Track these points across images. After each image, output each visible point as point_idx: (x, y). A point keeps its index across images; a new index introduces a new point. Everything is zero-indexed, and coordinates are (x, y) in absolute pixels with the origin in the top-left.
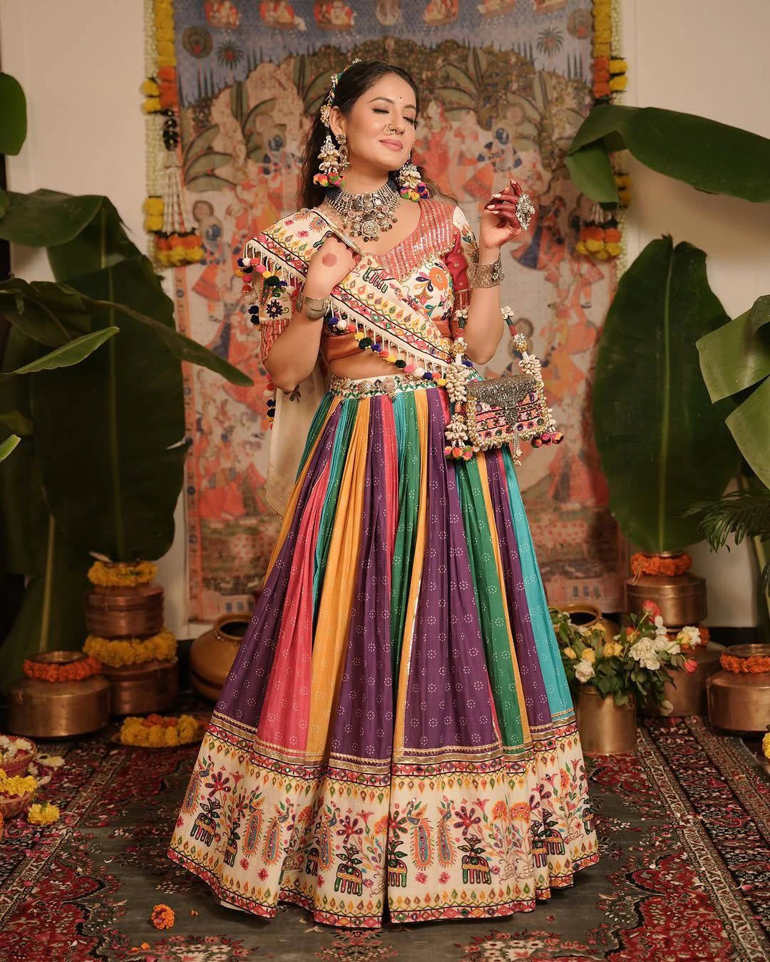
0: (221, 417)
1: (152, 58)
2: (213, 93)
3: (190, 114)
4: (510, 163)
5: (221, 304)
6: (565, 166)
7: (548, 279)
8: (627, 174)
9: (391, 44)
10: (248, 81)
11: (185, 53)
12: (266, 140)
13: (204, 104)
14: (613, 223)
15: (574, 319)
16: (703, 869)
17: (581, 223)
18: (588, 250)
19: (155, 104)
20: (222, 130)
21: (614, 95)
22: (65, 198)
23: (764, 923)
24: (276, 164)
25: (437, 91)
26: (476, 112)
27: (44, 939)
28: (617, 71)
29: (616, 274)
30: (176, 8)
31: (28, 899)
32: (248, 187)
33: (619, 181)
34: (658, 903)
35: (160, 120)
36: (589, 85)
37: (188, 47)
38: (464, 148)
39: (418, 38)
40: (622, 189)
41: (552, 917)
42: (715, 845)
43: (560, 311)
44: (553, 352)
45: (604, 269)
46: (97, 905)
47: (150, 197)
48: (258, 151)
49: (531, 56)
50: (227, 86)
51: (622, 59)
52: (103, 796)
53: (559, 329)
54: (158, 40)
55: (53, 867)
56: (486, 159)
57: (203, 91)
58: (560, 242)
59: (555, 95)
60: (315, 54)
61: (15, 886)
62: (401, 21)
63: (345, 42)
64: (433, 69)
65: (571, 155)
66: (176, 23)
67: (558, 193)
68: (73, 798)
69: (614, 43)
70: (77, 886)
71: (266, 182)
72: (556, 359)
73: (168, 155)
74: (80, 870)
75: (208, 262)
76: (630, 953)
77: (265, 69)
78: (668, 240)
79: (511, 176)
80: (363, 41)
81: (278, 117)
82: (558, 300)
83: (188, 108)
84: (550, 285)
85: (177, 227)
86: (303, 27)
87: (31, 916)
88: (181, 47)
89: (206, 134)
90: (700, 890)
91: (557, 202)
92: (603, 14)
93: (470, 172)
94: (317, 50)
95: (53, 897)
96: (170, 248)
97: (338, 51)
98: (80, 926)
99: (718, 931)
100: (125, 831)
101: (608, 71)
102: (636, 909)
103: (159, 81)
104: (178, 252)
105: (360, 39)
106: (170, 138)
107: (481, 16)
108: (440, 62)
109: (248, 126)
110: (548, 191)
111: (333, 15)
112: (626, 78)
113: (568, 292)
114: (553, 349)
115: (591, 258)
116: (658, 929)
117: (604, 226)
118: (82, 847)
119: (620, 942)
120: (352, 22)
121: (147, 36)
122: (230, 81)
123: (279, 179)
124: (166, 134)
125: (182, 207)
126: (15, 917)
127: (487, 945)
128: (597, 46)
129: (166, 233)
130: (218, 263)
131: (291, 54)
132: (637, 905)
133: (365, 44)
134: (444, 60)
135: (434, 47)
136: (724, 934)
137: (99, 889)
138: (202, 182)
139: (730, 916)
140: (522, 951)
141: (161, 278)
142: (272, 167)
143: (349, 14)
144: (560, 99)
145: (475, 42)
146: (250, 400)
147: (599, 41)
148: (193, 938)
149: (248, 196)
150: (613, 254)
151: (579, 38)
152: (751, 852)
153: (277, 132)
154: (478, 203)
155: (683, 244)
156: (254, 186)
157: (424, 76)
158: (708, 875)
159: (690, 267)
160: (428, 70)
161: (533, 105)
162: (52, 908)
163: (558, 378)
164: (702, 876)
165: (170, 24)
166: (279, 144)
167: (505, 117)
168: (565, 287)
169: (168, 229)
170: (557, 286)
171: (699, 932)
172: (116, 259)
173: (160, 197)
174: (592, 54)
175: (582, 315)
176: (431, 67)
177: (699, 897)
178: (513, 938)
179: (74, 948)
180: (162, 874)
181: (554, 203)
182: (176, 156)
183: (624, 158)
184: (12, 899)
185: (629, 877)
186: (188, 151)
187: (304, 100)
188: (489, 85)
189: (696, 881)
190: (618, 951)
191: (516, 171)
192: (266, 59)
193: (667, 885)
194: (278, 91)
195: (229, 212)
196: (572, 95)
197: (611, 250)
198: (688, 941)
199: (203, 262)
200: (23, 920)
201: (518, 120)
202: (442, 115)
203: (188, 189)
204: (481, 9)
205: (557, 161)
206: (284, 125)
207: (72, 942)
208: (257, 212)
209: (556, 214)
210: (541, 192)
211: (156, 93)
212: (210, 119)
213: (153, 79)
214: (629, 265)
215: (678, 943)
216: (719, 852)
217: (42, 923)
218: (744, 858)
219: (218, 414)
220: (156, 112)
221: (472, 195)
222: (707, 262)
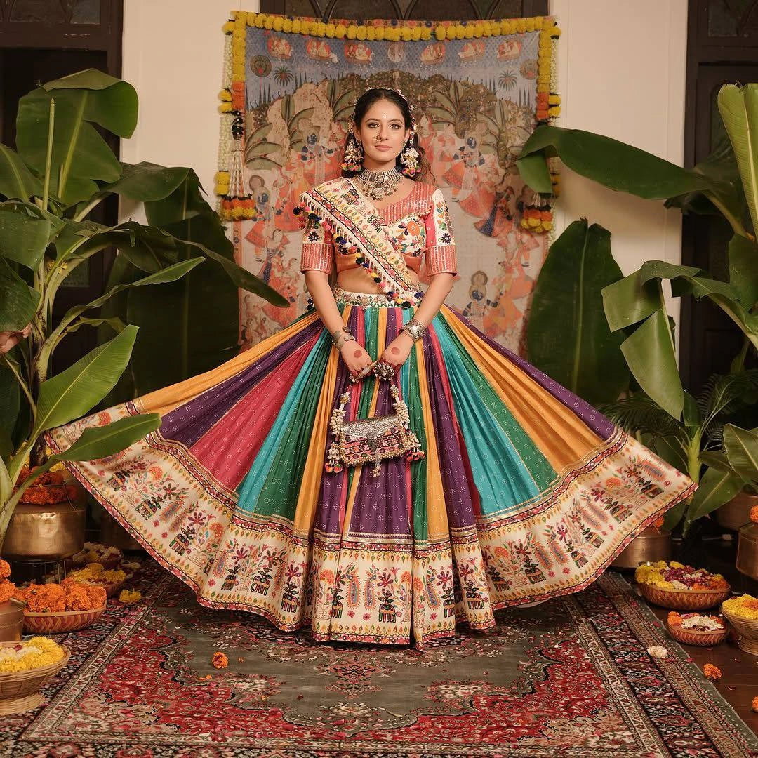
0: (260, 330)
1: (228, 75)
2: (269, 101)
3: (252, 115)
4: (476, 162)
5: (266, 250)
6: (515, 165)
7: (499, 244)
8: (558, 174)
9: (397, 75)
10: (295, 94)
11: (252, 73)
12: (305, 137)
13: (263, 108)
14: (548, 208)
15: (516, 274)
16: (591, 649)
17: (524, 207)
18: (529, 225)
19: (229, 107)
20: (274, 127)
21: (551, 119)
22: (161, 169)
23: (629, 680)
24: (311, 153)
25: (427, 109)
26: (454, 125)
27: (140, 669)
28: (553, 103)
29: (548, 244)
30: (248, 42)
31: (125, 647)
32: (289, 168)
33: (552, 178)
34: (559, 667)
35: (231, 118)
36: (534, 111)
37: (254, 68)
38: (444, 149)
39: (416, 72)
40: (554, 184)
41: (487, 673)
42: (599, 636)
43: (507, 268)
44: (501, 297)
45: (540, 239)
46: (173, 653)
47: (220, 171)
48: (300, 144)
49: (494, 89)
50: (280, 97)
51: (557, 95)
52: (171, 589)
53: (506, 281)
54: (233, 63)
55: (140, 629)
56: (460, 157)
57: (262, 100)
58: (509, 218)
59: (510, 117)
60: (343, 79)
61: (115, 638)
62: (405, 59)
63: (365, 72)
64: (426, 94)
65: (521, 159)
66: (247, 53)
67: (509, 185)
68: (149, 589)
69: (552, 84)
70: (158, 641)
71: (304, 165)
72: (503, 302)
73: (235, 143)
74: (159, 631)
75: (258, 219)
76: (539, 695)
77: (308, 87)
78: (584, 221)
79: (476, 171)
80: (378, 72)
81: (315, 121)
82: (506, 260)
83: (251, 111)
84: (500, 249)
85: (238, 193)
86: (336, 60)
87: (129, 656)
88: (249, 68)
89: (263, 130)
90: (588, 661)
91: (508, 190)
92: (545, 64)
93: (448, 166)
94: (344, 76)
95: (142, 646)
96: (232, 207)
97: (359, 78)
98: (162, 664)
99: (599, 684)
100: (188, 611)
101: (547, 102)
102: (545, 670)
103: (231, 90)
104: (238, 211)
105: (375, 71)
106: (237, 131)
107: (461, 59)
108: (430, 89)
109: (293, 126)
110: (502, 183)
111: (357, 54)
112: (560, 109)
113: (513, 254)
114: (501, 294)
115: (530, 231)
116: (558, 682)
117: (542, 209)
118: (158, 619)
119: (533, 688)
120: (371, 59)
121: (225, 60)
122: (282, 94)
123: (313, 163)
124: (234, 128)
125: (243, 179)
126: (117, 656)
127: (443, 687)
128: (541, 85)
129: (230, 197)
130: (265, 220)
131: (326, 78)
132: (545, 669)
133: (378, 74)
134: (433, 88)
135: (427, 79)
136: (603, 686)
137: (173, 643)
138: (257, 162)
139: (607, 676)
140: (467, 691)
141: (225, 229)
142: (308, 156)
143: (368, 53)
144: (513, 120)
145: (456, 77)
146: (281, 319)
147: (542, 82)
148: (241, 675)
149: (290, 174)
150: (547, 230)
151: (528, 79)
152: (623, 640)
153: (313, 131)
154: (452, 188)
155: (595, 226)
156: (295, 168)
157: (419, 99)
158: (594, 653)
159: (599, 242)
160: (421, 94)
161: (494, 123)
162: (142, 653)
163: (504, 316)
164: (590, 653)
165: (242, 53)
166: (314, 140)
167: (474, 130)
168: (512, 251)
169: (232, 195)
170: (506, 250)
171: (586, 684)
172: (193, 214)
173: (228, 171)
174: (537, 90)
175: (521, 271)
176: (424, 92)
177: (586, 665)
178: (460, 684)
179: (160, 676)
180: (216, 637)
181: (506, 191)
182: (241, 143)
183: (556, 162)
184: (114, 646)
185: (540, 652)
186: (249, 141)
187: (333, 110)
188: (464, 107)
189: (586, 656)
190: (532, 693)
191: (480, 168)
192: (309, 80)
193: (565, 658)
194: (315, 103)
195: (275, 185)
196: (522, 117)
197: (545, 227)
198: (578, 689)
199: (254, 219)
200: (123, 658)
201: (484, 132)
202: (430, 125)
203: (247, 167)
204: (461, 55)
205: (510, 162)
206: (319, 127)
207: (158, 673)
208: (295, 186)
209: (507, 198)
210: (497, 183)
211: (230, 99)
212: (266, 119)
213: (228, 90)
214: (557, 238)
215: (571, 690)
216: (602, 640)
217: (137, 661)
218: (618, 644)
219: (258, 328)
220: (228, 112)
221: (448, 182)
222: (611, 239)
